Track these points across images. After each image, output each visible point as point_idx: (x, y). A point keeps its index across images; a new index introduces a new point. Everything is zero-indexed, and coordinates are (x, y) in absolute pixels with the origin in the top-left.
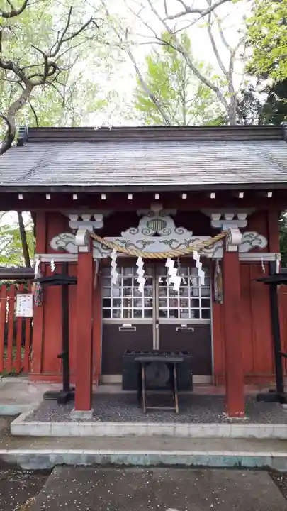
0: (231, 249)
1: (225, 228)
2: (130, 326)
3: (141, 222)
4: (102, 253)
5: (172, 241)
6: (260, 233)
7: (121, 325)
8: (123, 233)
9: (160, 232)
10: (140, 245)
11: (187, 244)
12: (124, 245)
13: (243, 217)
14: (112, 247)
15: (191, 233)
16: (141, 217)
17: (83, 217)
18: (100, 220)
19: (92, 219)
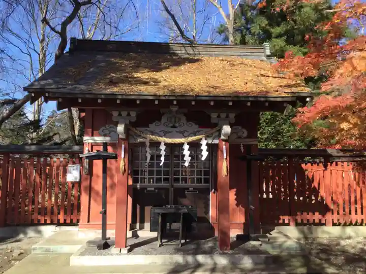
1: (220, 123)
2: (153, 189)
3: (163, 117)
5: (185, 131)
7: (146, 188)
8: (150, 125)
9: (177, 125)
10: (162, 134)
11: (195, 133)
12: (151, 133)
13: (232, 116)
15: (198, 126)
17: (122, 113)
18: (134, 115)
19: (129, 114)
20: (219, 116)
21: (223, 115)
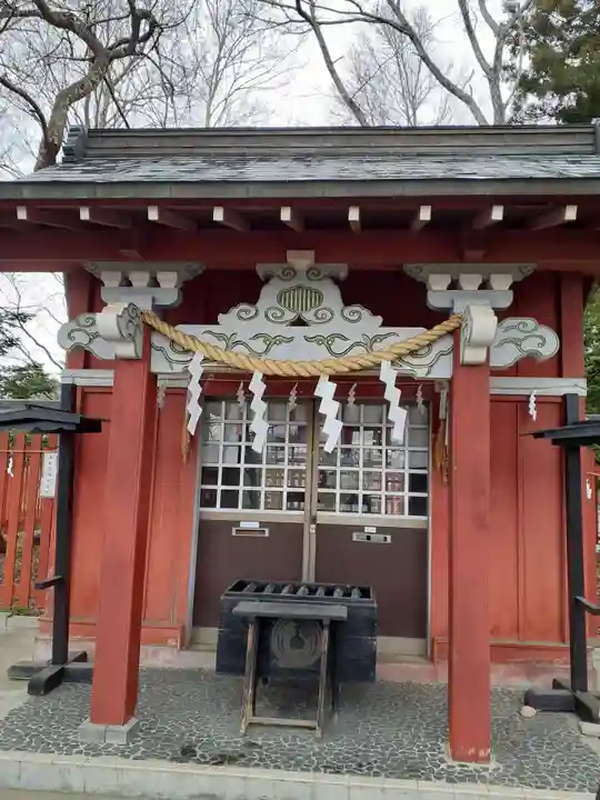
0: (471, 355)
1: (458, 309)
2: (256, 525)
3: (265, 291)
4: (170, 361)
5: (334, 336)
6: (541, 321)
7: (237, 523)
8: (221, 317)
9: (308, 316)
10: (259, 346)
11: (370, 343)
12: (222, 344)
13: (502, 284)
14: (191, 346)
15: (379, 319)
16: (267, 280)
17: (133, 277)
18: (172, 285)
19: (155, 283)
20: (454, 286)
21: (470, 282)
